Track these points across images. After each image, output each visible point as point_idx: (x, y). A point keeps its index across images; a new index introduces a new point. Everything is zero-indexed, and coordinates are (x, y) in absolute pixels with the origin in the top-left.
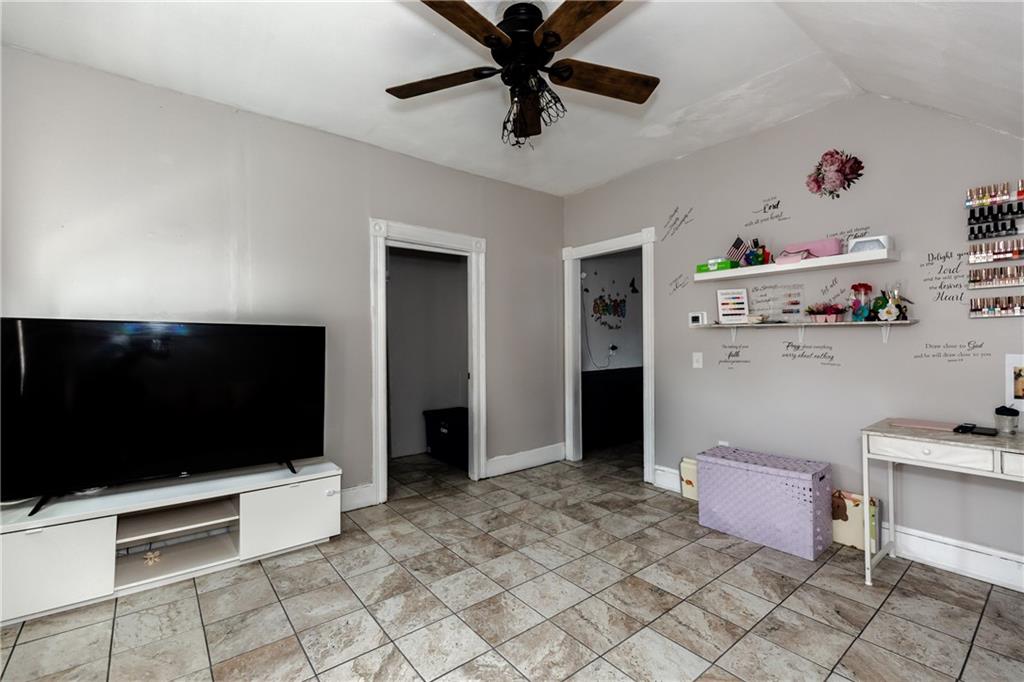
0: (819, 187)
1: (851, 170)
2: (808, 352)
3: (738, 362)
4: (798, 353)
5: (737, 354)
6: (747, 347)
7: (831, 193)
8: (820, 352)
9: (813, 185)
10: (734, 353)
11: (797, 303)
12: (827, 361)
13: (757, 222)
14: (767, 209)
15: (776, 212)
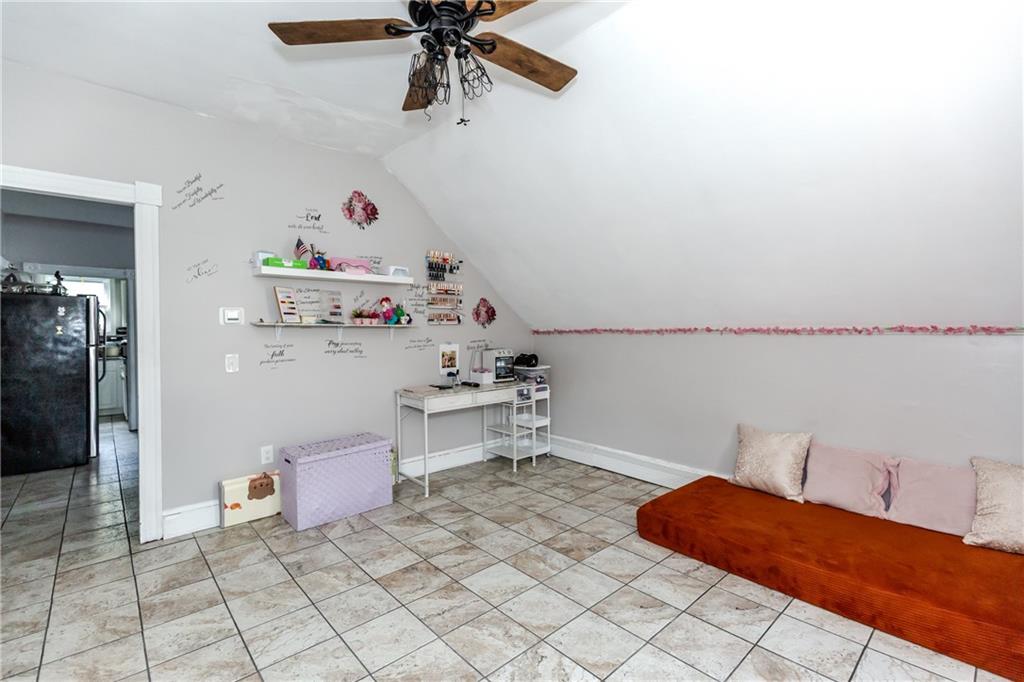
0: (351, 216)
1: (371, 213)
2: (345, 348)
3: (282, 361)
4: (338, 349)
5: (281, 353)
6: (292, 346)
7: (359, 224)
8: (353, 348)
9: (346, 212)
10: (277, 352)
11: (338, 307)
12: (358, 354)
13: (300, 227)
14: (309, 218)
15: (317, 223)
